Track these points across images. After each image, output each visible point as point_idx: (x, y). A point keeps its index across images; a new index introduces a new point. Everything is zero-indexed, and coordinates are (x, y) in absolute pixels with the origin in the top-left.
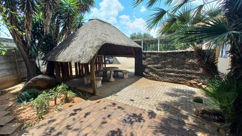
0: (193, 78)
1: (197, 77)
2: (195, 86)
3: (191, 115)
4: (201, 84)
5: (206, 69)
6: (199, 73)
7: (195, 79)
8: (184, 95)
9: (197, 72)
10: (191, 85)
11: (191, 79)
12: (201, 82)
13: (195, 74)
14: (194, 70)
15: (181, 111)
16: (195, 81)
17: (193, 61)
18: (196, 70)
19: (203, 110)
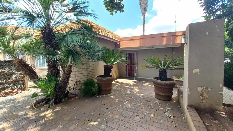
0: (7, 88)
1: (11, 85)
2: (11, 94)
3: (28, 111)
4: (16, 90)
5: (29, 74)
6: (12, 81)
7: (9, 88)
8: (8, 104)
9: (9, 81)
10: (7, 94)
11: (4, 89)
12: (16, 89)
13: (7, 83)
14: (7, 79)
15: (18, 114)
16: (9, 90)
17: (4, 71)
18: (8, 79)
19: (36, 102)
